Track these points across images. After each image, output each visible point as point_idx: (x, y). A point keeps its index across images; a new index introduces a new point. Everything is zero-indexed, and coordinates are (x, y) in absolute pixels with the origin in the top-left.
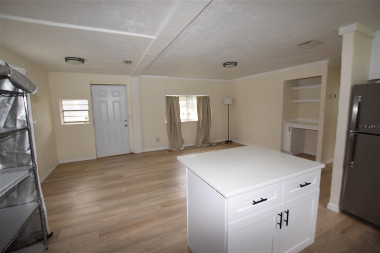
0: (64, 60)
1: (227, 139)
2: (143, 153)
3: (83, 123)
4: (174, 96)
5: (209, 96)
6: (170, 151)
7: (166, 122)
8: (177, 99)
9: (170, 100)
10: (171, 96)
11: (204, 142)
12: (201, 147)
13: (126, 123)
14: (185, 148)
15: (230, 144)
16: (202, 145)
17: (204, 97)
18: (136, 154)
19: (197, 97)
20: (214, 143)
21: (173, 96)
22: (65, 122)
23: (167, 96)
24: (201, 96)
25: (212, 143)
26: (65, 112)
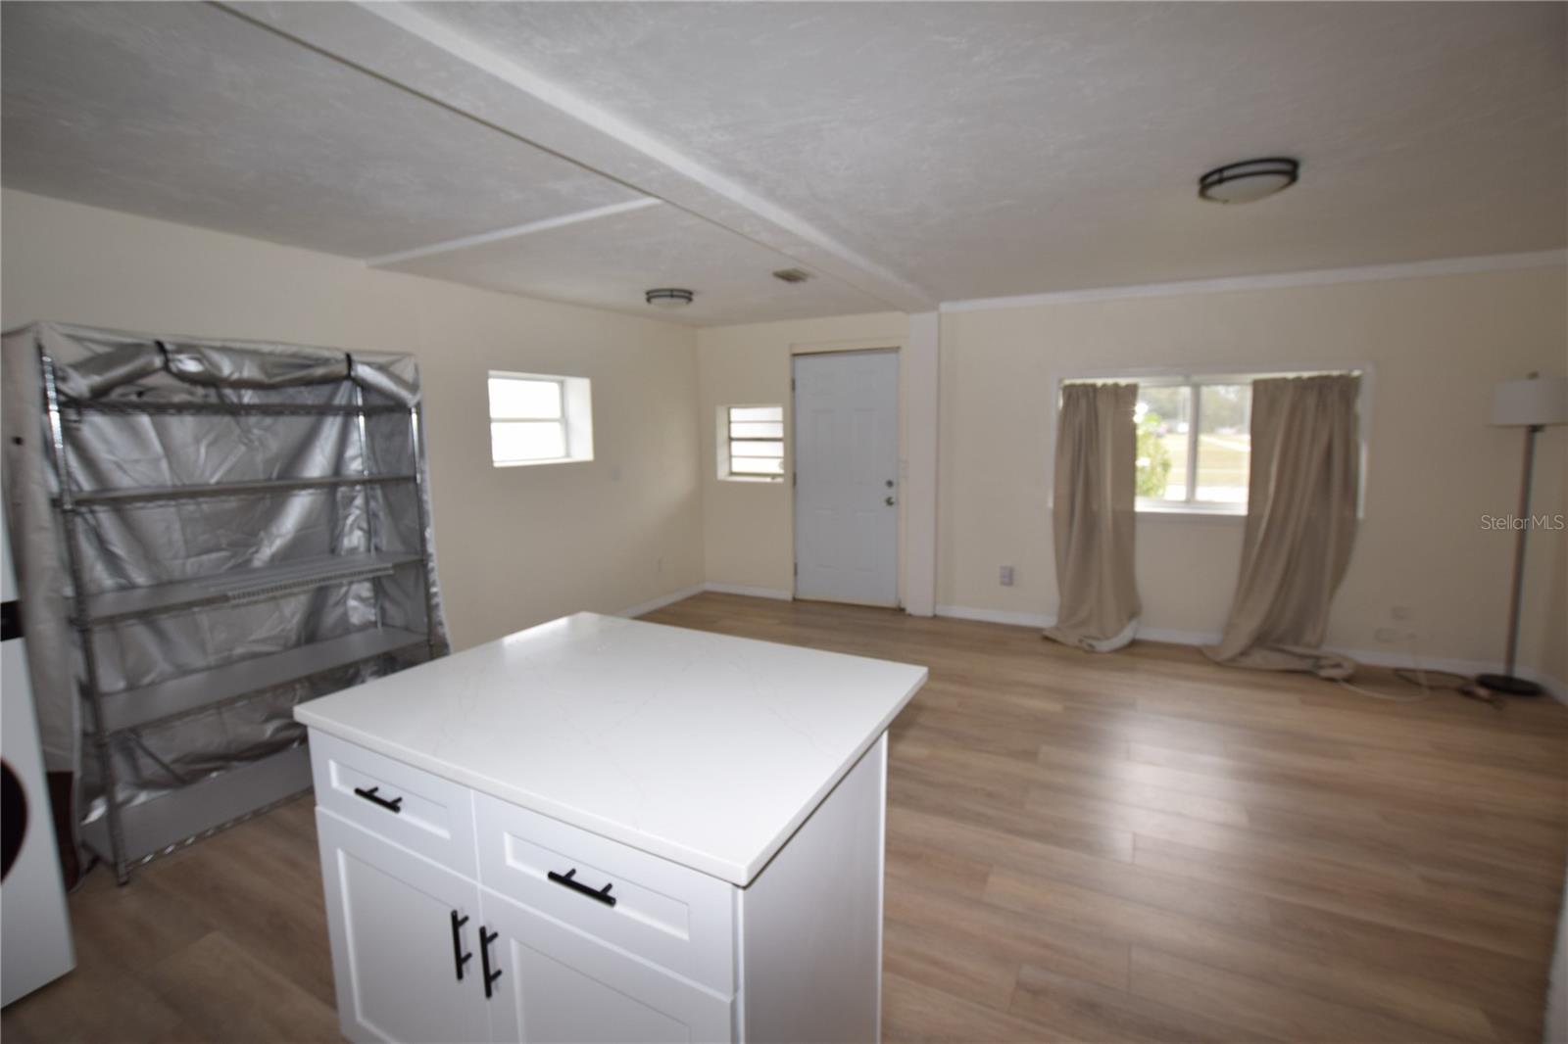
0: (644, 297)
1: (1498, 668)
2: (935, 617)
3: (768, 480)
4: (1110, 381)
5: (1356, 373)
6: (1047, 639)
7: (1050, 504)
8: (1125, 397)
9: (1083, 403)
10: (1089, 381)
11: (1262, 639)
12: (1233, 660)
13: (891, 492)
14: (1134, 643)
15: (1487, 701)
16: (1244, 653)
17: (1311, 379)
18: (910, 615)
19: (1257, 385)
20: (1338, 666)
21: (1099, 382)
22: (732, 474)
23: (1068, 382)
24: (1291, 375)
25: (1324, 662)
26: (734, 444)
